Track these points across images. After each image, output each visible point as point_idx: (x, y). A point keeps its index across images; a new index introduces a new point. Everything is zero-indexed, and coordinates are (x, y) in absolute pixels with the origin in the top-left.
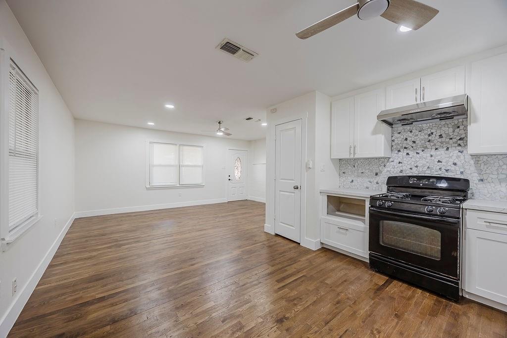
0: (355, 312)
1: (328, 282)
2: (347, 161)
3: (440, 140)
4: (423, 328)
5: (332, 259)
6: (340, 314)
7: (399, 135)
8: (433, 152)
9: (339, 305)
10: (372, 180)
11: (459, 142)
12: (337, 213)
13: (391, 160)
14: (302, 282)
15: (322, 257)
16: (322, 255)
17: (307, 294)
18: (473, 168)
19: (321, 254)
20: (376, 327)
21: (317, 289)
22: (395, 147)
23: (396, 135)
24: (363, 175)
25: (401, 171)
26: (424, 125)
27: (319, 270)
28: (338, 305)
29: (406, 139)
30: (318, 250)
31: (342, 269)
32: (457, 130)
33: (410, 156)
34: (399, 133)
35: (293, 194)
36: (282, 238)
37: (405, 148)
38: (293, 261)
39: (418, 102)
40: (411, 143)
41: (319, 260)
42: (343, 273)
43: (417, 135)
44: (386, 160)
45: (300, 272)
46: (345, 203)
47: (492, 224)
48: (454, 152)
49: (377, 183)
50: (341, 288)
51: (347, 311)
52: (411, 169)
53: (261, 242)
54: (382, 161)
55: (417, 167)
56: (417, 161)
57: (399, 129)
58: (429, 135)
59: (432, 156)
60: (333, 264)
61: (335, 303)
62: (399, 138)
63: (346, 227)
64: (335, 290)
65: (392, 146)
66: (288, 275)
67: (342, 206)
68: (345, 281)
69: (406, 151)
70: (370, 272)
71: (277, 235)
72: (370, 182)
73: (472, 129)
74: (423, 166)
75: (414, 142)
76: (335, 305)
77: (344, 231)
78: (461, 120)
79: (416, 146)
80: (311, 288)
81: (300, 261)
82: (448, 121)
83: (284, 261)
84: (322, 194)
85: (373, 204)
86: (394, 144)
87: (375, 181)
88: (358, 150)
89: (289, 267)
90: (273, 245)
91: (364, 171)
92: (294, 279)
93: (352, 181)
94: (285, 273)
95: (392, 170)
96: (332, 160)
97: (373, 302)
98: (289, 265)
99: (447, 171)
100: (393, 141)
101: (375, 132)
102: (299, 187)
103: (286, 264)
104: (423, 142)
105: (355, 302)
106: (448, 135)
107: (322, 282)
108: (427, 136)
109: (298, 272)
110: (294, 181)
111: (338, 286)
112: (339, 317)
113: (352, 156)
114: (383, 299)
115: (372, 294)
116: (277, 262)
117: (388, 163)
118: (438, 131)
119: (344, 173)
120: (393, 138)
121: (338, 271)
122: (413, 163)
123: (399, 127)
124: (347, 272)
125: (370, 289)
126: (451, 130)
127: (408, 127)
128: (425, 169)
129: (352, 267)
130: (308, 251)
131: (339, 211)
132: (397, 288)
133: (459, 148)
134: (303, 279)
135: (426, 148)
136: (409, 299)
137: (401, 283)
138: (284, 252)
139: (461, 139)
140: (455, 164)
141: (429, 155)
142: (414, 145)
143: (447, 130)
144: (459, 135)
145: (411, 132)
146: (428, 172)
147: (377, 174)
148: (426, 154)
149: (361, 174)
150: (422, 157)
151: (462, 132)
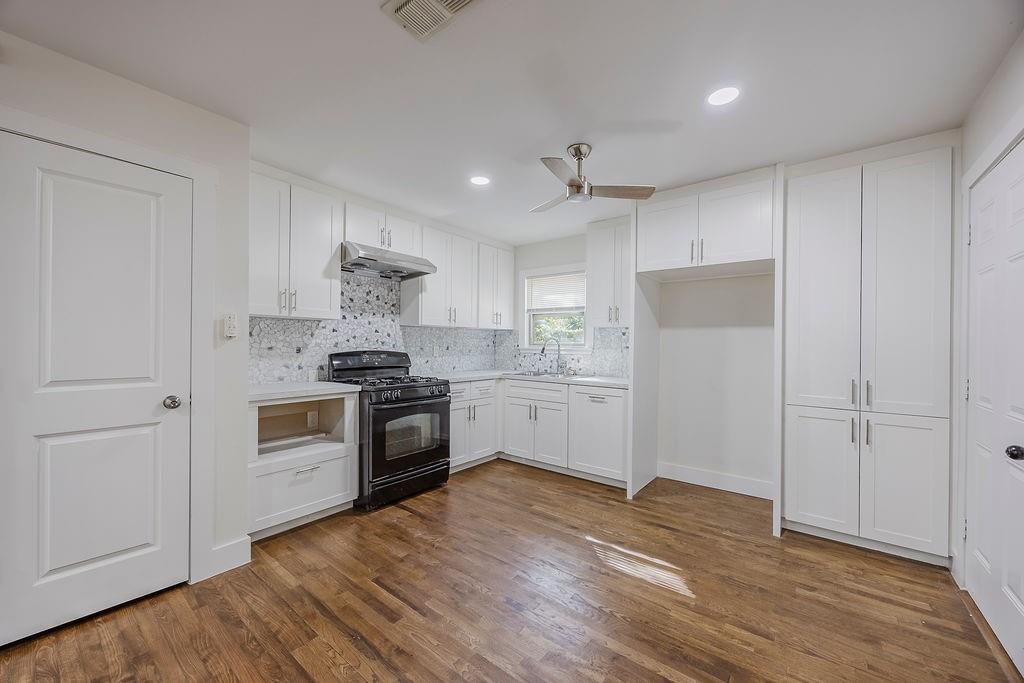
3: (377, 302)
8: (371, 318)
10: (290, 363)
11: (393, 309)
13: (321, 324)
18: (402, 341)
19: (280, 555)
24: (272, 352)
25: (336, 345)
26: (362, 278)
29: (342, 294)
32: (391, 294)
33: (347, 321)
40: (348, 301)
43: (354, 291)
44: (314, 325)
48: (388, 320)
49: (300, 368)
52: (348, 341)
54: (308, 326)
55: (354, 337)
56: (354, 330)
58: (368, 294)
59: (369, 323)
63: (312, 463)
69: (342, 313)
72: (287, 367)
74: (361, 337)
75: (352, 300)
77: (307, 475)
78: (393, 283)
79: (354, 307)
82: (384, 281)
84: (251, 405)
87: (296, 365)
91: (273, 344)
95: (323, 342)
99: (383, 343)
101: (328, 274)
104: (361, 302)
106: (383, 297)
108: (365, 295)
113: (285, 314)
117: (318, 331)
118: (376, 291)
122: (350, 333)
126: (386, 292)
128: (363, 342)
130: (248, 573)
132: (418, 505)
133: (392, 316)
135: (364, 311)
139: (393, 305)
140: (389, 335)
141: (367, 322)
142: (351, 304)
143: (383, 291)
144: (392, 300)
145: (348, 283)
146: (366, 345)
147: (299, 351)
148: (363, 320)
149: (266, 351)
150: (359, 324)
151: (394, 297)
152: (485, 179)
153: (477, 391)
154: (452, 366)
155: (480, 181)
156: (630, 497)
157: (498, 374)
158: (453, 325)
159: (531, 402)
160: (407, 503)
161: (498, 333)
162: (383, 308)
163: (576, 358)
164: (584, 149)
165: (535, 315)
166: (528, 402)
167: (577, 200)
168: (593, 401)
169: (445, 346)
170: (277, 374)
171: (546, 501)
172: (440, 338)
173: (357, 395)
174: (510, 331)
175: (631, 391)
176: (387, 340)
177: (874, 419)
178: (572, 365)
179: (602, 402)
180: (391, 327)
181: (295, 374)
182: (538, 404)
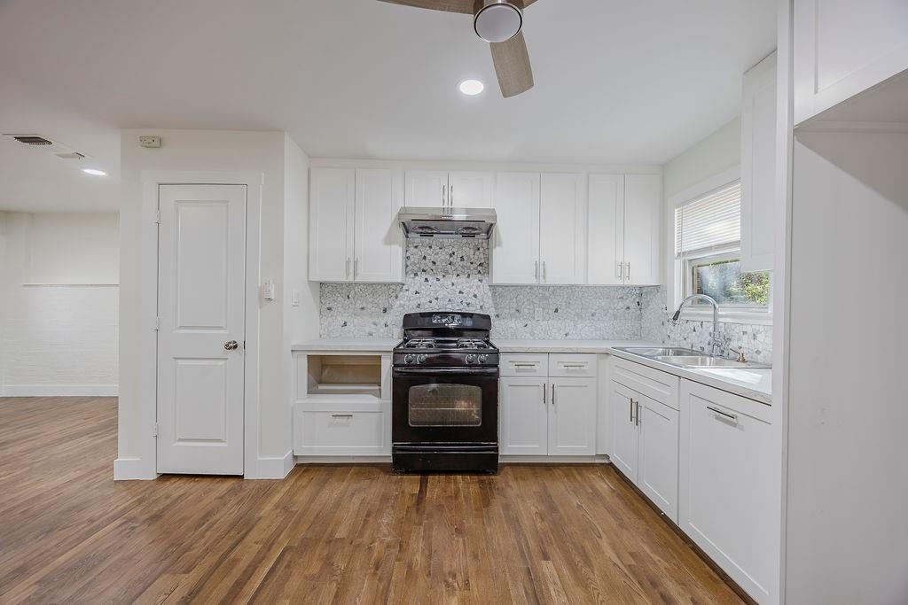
0: (410, 566)
1: (341, 533)
2: (336, 286)
3: (461, 263)
4: (488, 530)
5: (326, 481)
6: (392, 588)
7: (416, 250)
8: (455, 280)
9: (380, 569)
10: (378, 321)
11: (480, 268)
12: (321, 387)
13: (405, 287)
14: (288, 566)
15: (305, 487)
16: (304, 481)
17: (314, 589)
18: (491, 302)
19: (299, 483)
20: (446, 570)
21: (328, 562)
22: (410, 267)
23: (412, 249)
24: (364, 312)
25: (419, 306)
26: (446, 241)
27: (312, 519)
28: (379, 572)
29: (425, 258)
30: (291, 474)
31: (353, 494)
32: (477, 253)
33: (430, 283)
34: (416, 247)
35: (221, 363)
36: (185, 479)
37: (424, 271)
38: (244, 526)
39: (446, 206)
40: (430, 264)
41: (302, 497)
42: (357, 501)
43: (437, 254)
44: (398, 288)
45: (273, 544)
46: (332, 366)
47: (521, 367)
48: (474, 280)
49: (386, 326)
50: (367, 534)
51: (398, 574)
52: (430, 302)
53: (114, 518)
54: (393, 289)
55: (437, 299)
56: (437, 291)
57: (416, 240)
58: (451, 256)
59: (453, 284)
60: (334, 490)
61: (372, 571)
62: (416, 255)
63: (348, 411)
64: (359, 545)
65: (407, 266)
66: (245, 571)
67: (326, 372)
68: (368, 515)
69: (424, 276)
70: (395, 478)
71: (165, 477)
72: (375, 324)
73: (498, 254)
74: (444, 298)
75: (434, 263)
76: (375, 574)
77: (344, 420)
78: (480, 241)
79: (437, 269)
80: (315, 568)
81: (260, 518)
82: (470, 240)
83: (218, 540)
84: (295, 354)
85: (397, 363)
86: (409, 263)
87: (383, 323)
88: (361, 271)
89: (238, 548)
90: (164, 510)
91: (364, 305)
92: (267, 570)
93: (345, 324)
94: (234, 571)
95: (407, 303)
96: (311, 283)
97: (422, 528)
98: (236, 544)
99: (468, 304)
100: (408, 258)
101: (388, 241)
102: (240, 344)
103: (226, 544)
104: (444, 264)
105: (401, 546)
106: (469, 258)
107: (330, 541)
108: (448, 257)
109: (269, 546)
110: (222, 331)
111: (361, 534)
112: (392, 595)
113: (351, 279)
114: (431, 515)
115: (414, 516)
116: (196, 552)
117: (401, 293)
118: (460, 252)
119: (329, 309)
120: (408, 254)
121: (348, 499)
122: (432, 294)
123: (416, 238)
124: (363, 495)
125: (408, 507)
126: (472, 251)
127: (427, 240)
128: (446, 303)
129: (367, 482)
130: (267, 487)
131: (321, 382)
132: (437, 486)
133: (479, 276)
134: (288, 557)
135: (447, 272)
136: (456, 496)
137: (437, 477)
138: (208, 515)
139: (480, 265)
140: (475, 296)
141: (450, 283)
142: (434, 267)
143: (468, 251)
144: (479, 259)
145: (430, 247)
146: (449, 306)
147: (385, 311)
148: (447, 282)
149: (359, 311)
150: (442, 286)
151: (482, 256)
153: (561, 367)
154: (563, 333)
155: (472, 88)
158: (542, 282)
159: (634, 394)
161: (644, 291)
162: (469, 268)
169: (553, 308)
170: (367, 329)
172: (544, 298)
173: (392, 355)
176: (473, 301)
178: (744, 343)
180: (478, 287)
181: (382, 330)
182: (642, 400)
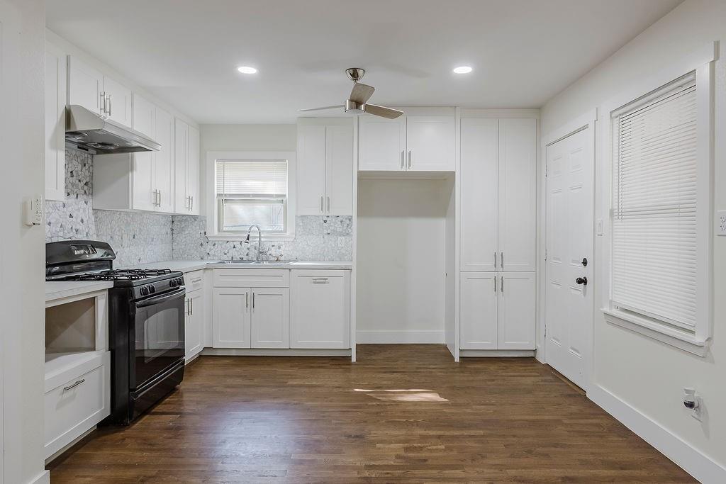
3: (71, 180)
11: (86, 188)
18: (94, 227)
32: (84, 169)
48: (81, 202)
55: (50, 223)
59: (64, 205)
78: (87, 156)
99: (77, 231)
106: (77, 174)
118: (70, 165)
126: (80, 167)
133: (85, 197)
139: (86, 184)
143: (77, 166)
144: (85, 177)
146: (61, 234)
151: (87, 174)
152: (253, 69)
153: (191, 283)
154: (138, 258)
155: (247, 70)
156: (354, 360)
157: (203, 264)
159: (248, 290)
160: (159, 408)
161: (176, 219)
162: (77, 187)
163: (276, 244)
164: (360, 72)
165: (224, 199)
166: (244, 291)
167: (354, 114)
168: (315, 283)
169: (132, 233)
171: (292, 377)
172: (128, 225)
173: (107, 293)
174: (195, 217)
175: (354, 271)
176: (80, 227)
177: (505, 275)
178: (273, 251)
179: (324, 283)
180: (84, 211)
182: (256, 291)
